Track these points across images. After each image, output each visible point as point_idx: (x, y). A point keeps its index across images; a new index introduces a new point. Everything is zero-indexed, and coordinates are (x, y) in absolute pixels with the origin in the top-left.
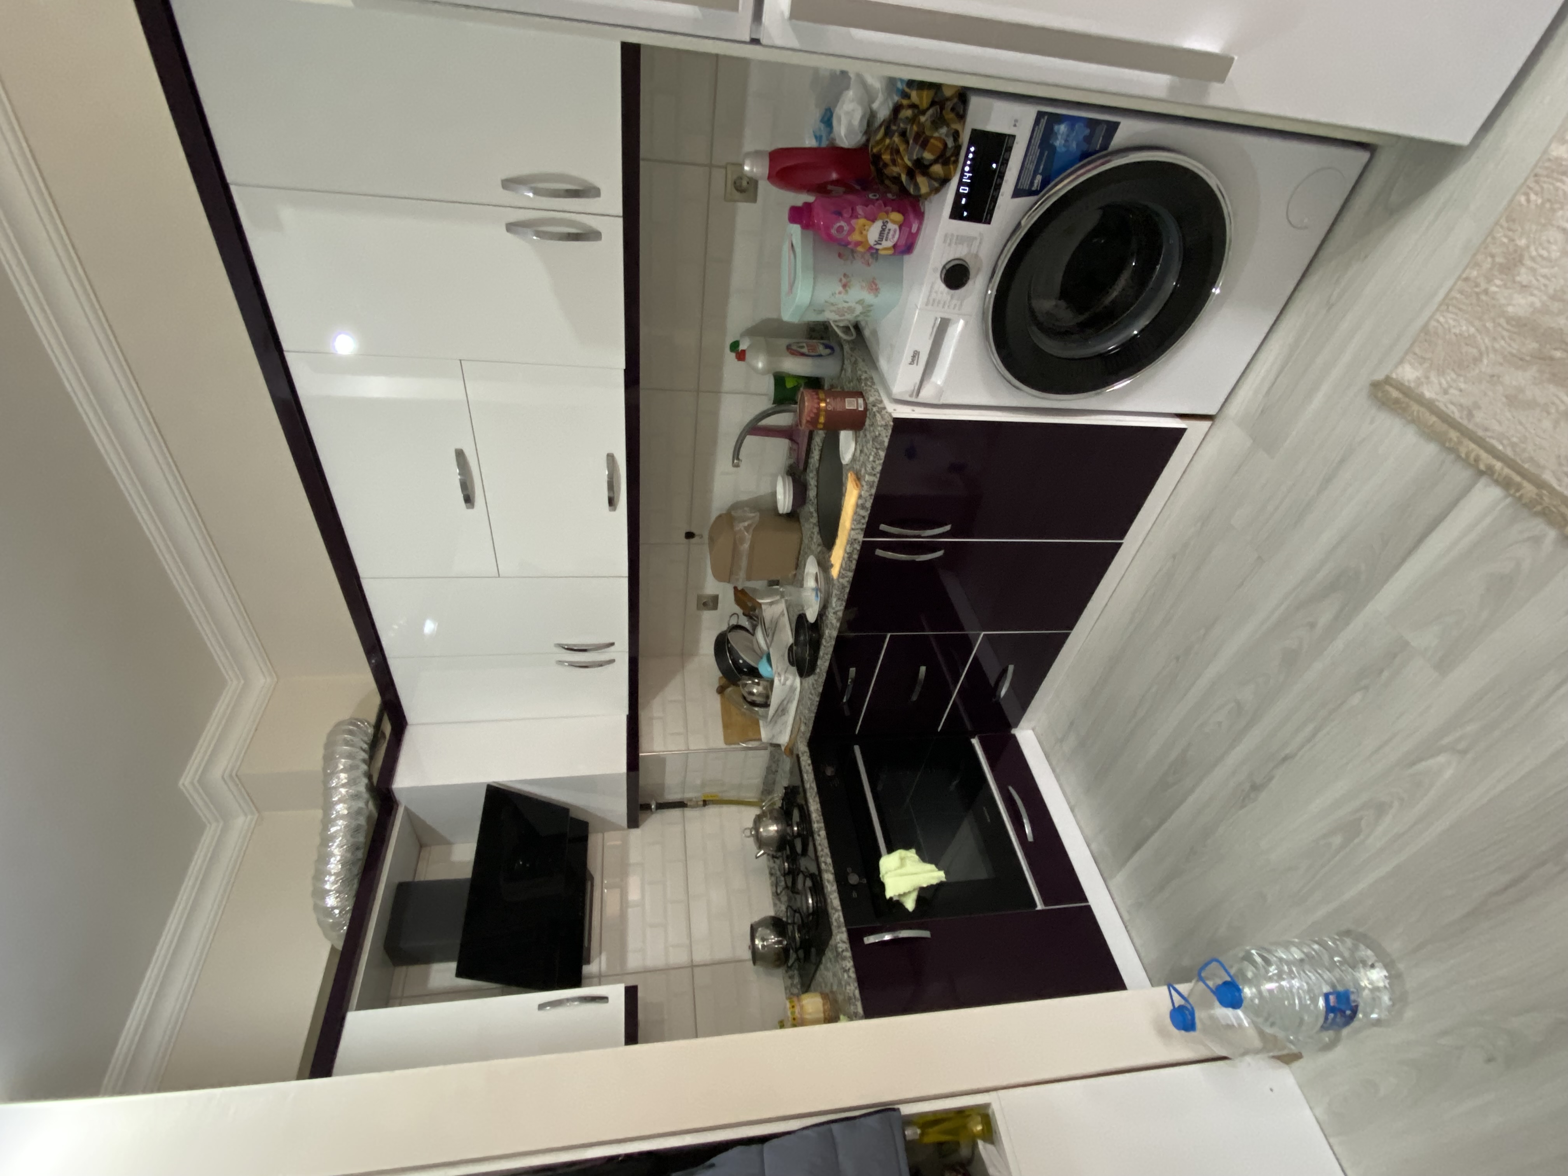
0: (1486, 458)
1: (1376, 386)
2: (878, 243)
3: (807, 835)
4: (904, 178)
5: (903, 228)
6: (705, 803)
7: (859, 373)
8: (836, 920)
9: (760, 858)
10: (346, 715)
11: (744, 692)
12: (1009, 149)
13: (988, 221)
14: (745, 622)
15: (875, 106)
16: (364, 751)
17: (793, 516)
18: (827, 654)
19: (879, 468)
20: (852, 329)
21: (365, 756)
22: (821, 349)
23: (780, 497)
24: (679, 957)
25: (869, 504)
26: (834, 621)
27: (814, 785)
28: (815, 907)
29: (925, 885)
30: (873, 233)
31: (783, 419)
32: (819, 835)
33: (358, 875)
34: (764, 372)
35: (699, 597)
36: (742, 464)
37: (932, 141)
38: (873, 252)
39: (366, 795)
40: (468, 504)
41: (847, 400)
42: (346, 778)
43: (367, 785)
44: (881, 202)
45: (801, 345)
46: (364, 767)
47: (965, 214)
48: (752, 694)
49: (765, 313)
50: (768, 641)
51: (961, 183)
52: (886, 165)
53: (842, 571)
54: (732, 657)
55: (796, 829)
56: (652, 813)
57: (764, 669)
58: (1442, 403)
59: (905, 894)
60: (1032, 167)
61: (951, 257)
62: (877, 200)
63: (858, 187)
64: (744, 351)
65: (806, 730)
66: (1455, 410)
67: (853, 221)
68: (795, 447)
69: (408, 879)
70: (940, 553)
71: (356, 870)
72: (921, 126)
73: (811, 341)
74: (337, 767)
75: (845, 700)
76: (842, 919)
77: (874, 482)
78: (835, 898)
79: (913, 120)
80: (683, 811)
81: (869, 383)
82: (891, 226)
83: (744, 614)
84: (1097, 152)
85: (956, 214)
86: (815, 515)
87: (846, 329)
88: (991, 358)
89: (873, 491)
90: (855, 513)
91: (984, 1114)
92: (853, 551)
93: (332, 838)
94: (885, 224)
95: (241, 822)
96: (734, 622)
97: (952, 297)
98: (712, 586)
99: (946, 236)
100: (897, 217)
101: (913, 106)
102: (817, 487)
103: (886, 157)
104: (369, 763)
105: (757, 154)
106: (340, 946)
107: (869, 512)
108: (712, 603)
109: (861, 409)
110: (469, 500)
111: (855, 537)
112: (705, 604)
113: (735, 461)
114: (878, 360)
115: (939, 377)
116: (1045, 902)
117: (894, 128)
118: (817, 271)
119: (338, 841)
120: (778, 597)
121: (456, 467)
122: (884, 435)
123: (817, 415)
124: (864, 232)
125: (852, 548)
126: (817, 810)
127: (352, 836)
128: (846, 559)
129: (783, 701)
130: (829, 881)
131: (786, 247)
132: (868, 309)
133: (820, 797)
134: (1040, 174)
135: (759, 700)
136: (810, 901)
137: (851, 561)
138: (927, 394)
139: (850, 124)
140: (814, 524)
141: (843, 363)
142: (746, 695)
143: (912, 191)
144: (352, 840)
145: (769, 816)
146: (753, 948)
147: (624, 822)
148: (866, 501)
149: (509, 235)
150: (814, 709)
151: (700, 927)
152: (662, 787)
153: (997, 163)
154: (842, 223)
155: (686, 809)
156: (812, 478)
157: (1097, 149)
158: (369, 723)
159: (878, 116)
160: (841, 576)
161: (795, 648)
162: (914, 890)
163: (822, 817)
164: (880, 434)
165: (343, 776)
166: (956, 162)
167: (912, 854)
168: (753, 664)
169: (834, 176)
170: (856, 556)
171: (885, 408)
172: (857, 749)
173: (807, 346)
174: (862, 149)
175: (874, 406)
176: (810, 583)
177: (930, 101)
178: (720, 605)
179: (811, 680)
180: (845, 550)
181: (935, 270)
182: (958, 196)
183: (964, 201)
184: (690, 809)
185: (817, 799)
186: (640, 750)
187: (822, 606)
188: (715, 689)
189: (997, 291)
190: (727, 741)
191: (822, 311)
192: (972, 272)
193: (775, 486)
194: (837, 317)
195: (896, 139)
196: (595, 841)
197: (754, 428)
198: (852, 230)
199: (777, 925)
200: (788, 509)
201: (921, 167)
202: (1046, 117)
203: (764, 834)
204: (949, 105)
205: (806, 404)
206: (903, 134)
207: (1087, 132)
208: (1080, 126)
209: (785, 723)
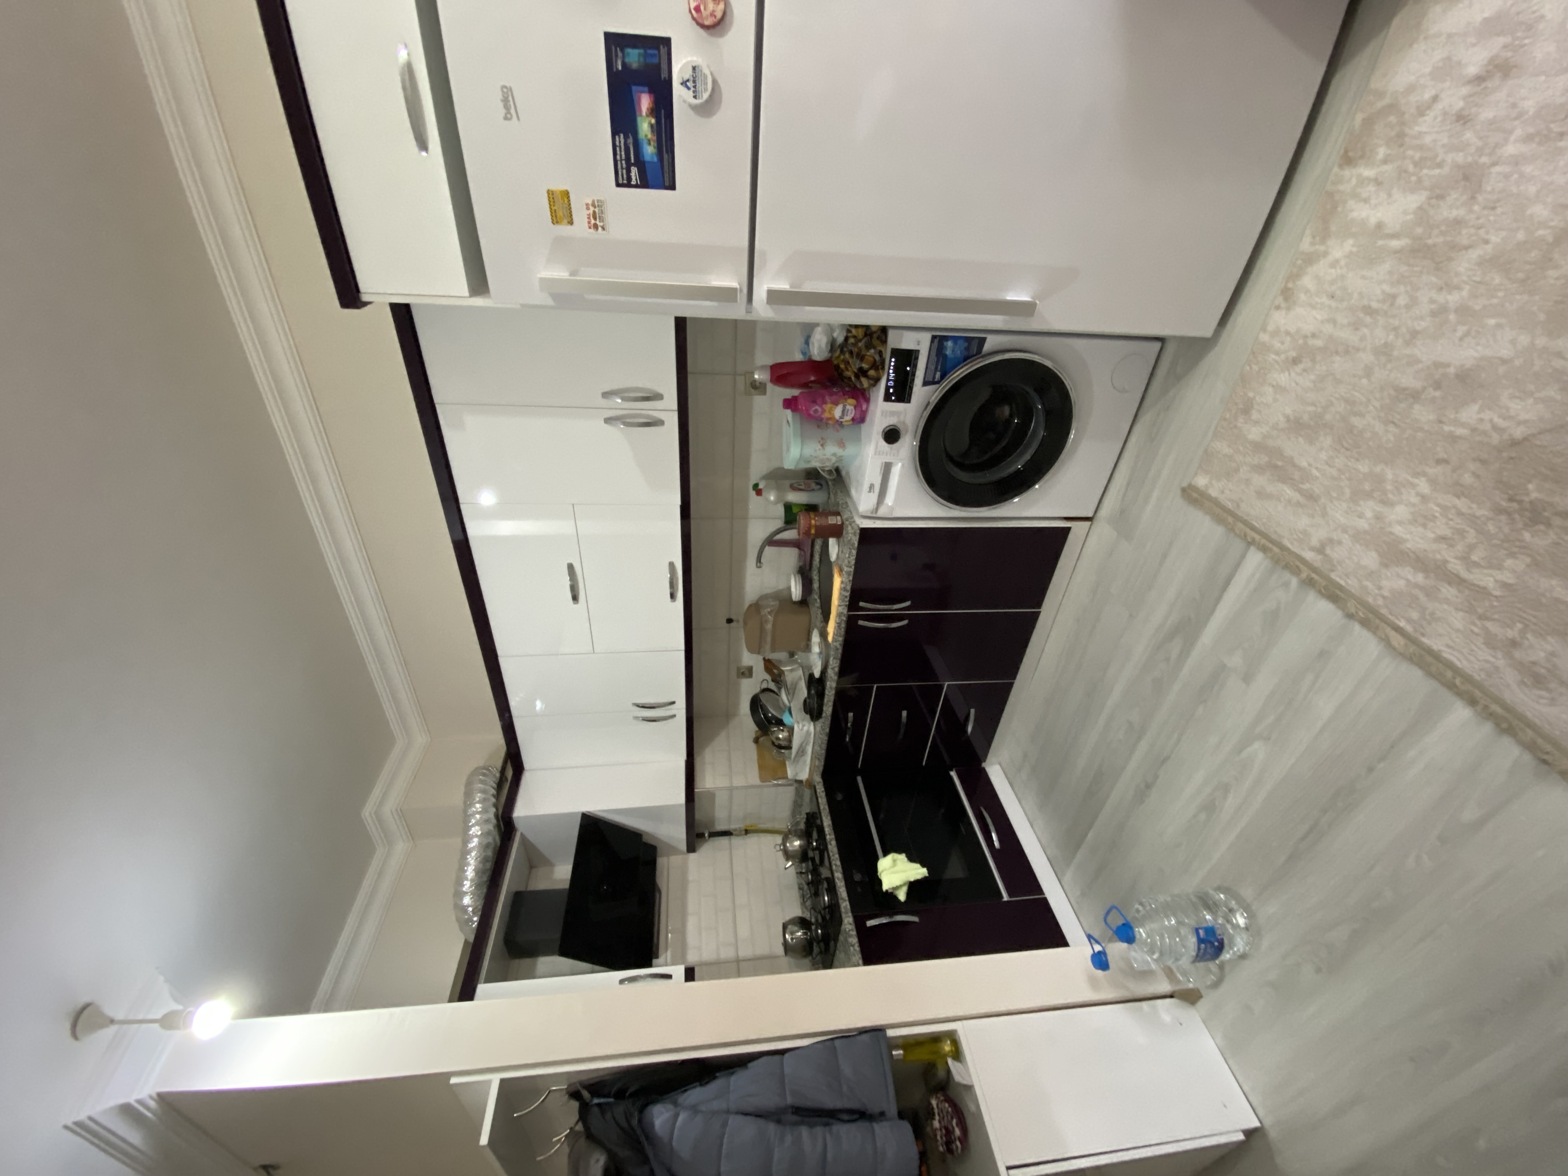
0: (1252, 534)
1: (1184, 490)
2: (841, 418)
3: (823, 848)
4: (853, 378)
5: (857, 408)
6: (747, 832)
7: (838, 500)
8: (844, 907)
9: (789, 869)
10: (481, 763)
11: (773, 738)
12: (917, 358)
13: (909, 401)
14: (772, 686)
15: (835, 335)
16: (494, 788)
17: (804, 602)
18: (830, 701)
19: (853, 562)
20: (834, 472)
21: (494, 792)
22: (813, 486)
23: (793, 589)
24: (731, 956)
25: (849, 588)
26: (833, 675)
27: (827, 807)
28: (830, 904)
29: (912, 880)
30: (837, 412)
31: (791, 534)
32: (831, 844)
33: (487, 882)
34: (776, 502)
35: (738, 669)
36: (764, 567)
37: (866, 357)
38: (840, 424)
39: (494, 821)
40: (575, 602)
41: (829, 517)
42: (480, 808)
43: (495, 813)
44: (841, 393)
45: (800, 484)
46: (493, 800)
47: (893, 398)
48: (778, 739)
49: (775, 464)
50: (789, 698)
51: (888, 380)
52: (842, 371)
53: (835, 637)
54: (763, 712)
55: (815, 844)
56: (707, 841)
57: (787, 719)
58: (1222, 499)
59: (897, 888)
60: (933, 368)
61: (887, 425)
62: (839, 392)
63: (828, 384)
64: (761, 490)
65: (820, 764)
66: (1230, 504)
67: (824, 406)
68: (802, 553)
69: (522, 889)
70: (905, 622)
71: (485, 878)
72: (860, 349)
73: (806, 480)
74: (474, 799)
75: (847, 740)
76: (849, 907)
77: (851, 571)
78: (844, 891)
79: (855, 345)
80: (730, 841)
81: (844, 506)
82: (848, 407)
83: (773, 681)
84: (974, 355)
85: (887, 398)
86: (818, 601)
87: (830, 472)
88: (922, 485)
89: (851, 578)
90: (840, 594)
91: (952, 1036)
92: (841, 621)
94: (844, 406)
95: (401, 847)
96: (764, 686)
97: (891, 449)
98: (748, 659)
99: (883, 412)
100: (852, 401)
101: (855, 337)
102: (819, 581)
103: (842, 366)
104: (496, 796)
105: (763, 367)
106: (471, 939)
107: (849, 593)
108: (748, 672)
109: (839, 523)
110: (575, 598)
111: (842, 611)
112: (743, 674)
113: (758, 564)
114: (850, 490)
115: (890, 499)
116: (1010, 895)
117: (845, 349)
118: (804, 437)
119: (473, 854)
120: (795, 666)
121: (568, 575)
122: (855, 539)
123: (809, 528)
124: (832, 412)
125: (840, 620)
126: (829, 825)
127: (484, 851)
128: (837, 628)
129: (802, 744)
130: (838, 879)
131: (785, 422)
132: (840, 459)
133: (831, 816)
134: (939, 371)
135: (783, 743)
136: (826, 898)
137: (841, 629)
138: (882, 512)
139: (820, 347)
140: (818, 607)
141: (829, 494)
142: (775, 741)
143: (859, 386)
144: (484, 854)
145: (793, 834)
146: (785, 943)
147: (683, 846)
148: (846, 585)
149: (606, 426)
150: (824, 746)
151: (744, 931)
152: (712, 822)
153: (910, 367)
154: (817, 407)
155: (732, 837)
156: (815, 575)
157: (974, 354)
158: (497, 769)
159: (838, 341)
160: (834, 640)
161: (808, 700)
162: (904, 884)
163: (833, 831)
164: (851, 539)
165: (478, 806)
166: (883, 368)
167: (902, 857)
168: (779, 716)
169: (812, 378)
170: (843, 625)
171: (854, 522)
172: (859, 779)
173: (804, 484)
174: (827, 362)
175: (847, 520)
176: (816, 649)
177: (863, 334)
178: (754, 675)
179: (819, 723)
180: (836, 621)
181: (878, 433)
182: (887, 388)
183: (891, 391)
184: (736, 837)
185: (829, 818)
186: (695, 787)
187: (823, 667)
188: (752, 740)
189: (921, 442)
190: (763, 779)
191: (809, 462)
192: (902, 432)
193: (789, 581)
194: (821, 465)
195: (847, 355)
196: (661, 862)
197: (771, 541)
198: (824, 411)
199: (803, 923)
200: (799, 598)
201: (862, 372)
202: (938, 338)
203: (790, 849)
204: (875, 336)
205: (802, 521)
206: (851, 353)
207: (966, 344)
208: (960, 342)
209: (805, 762)
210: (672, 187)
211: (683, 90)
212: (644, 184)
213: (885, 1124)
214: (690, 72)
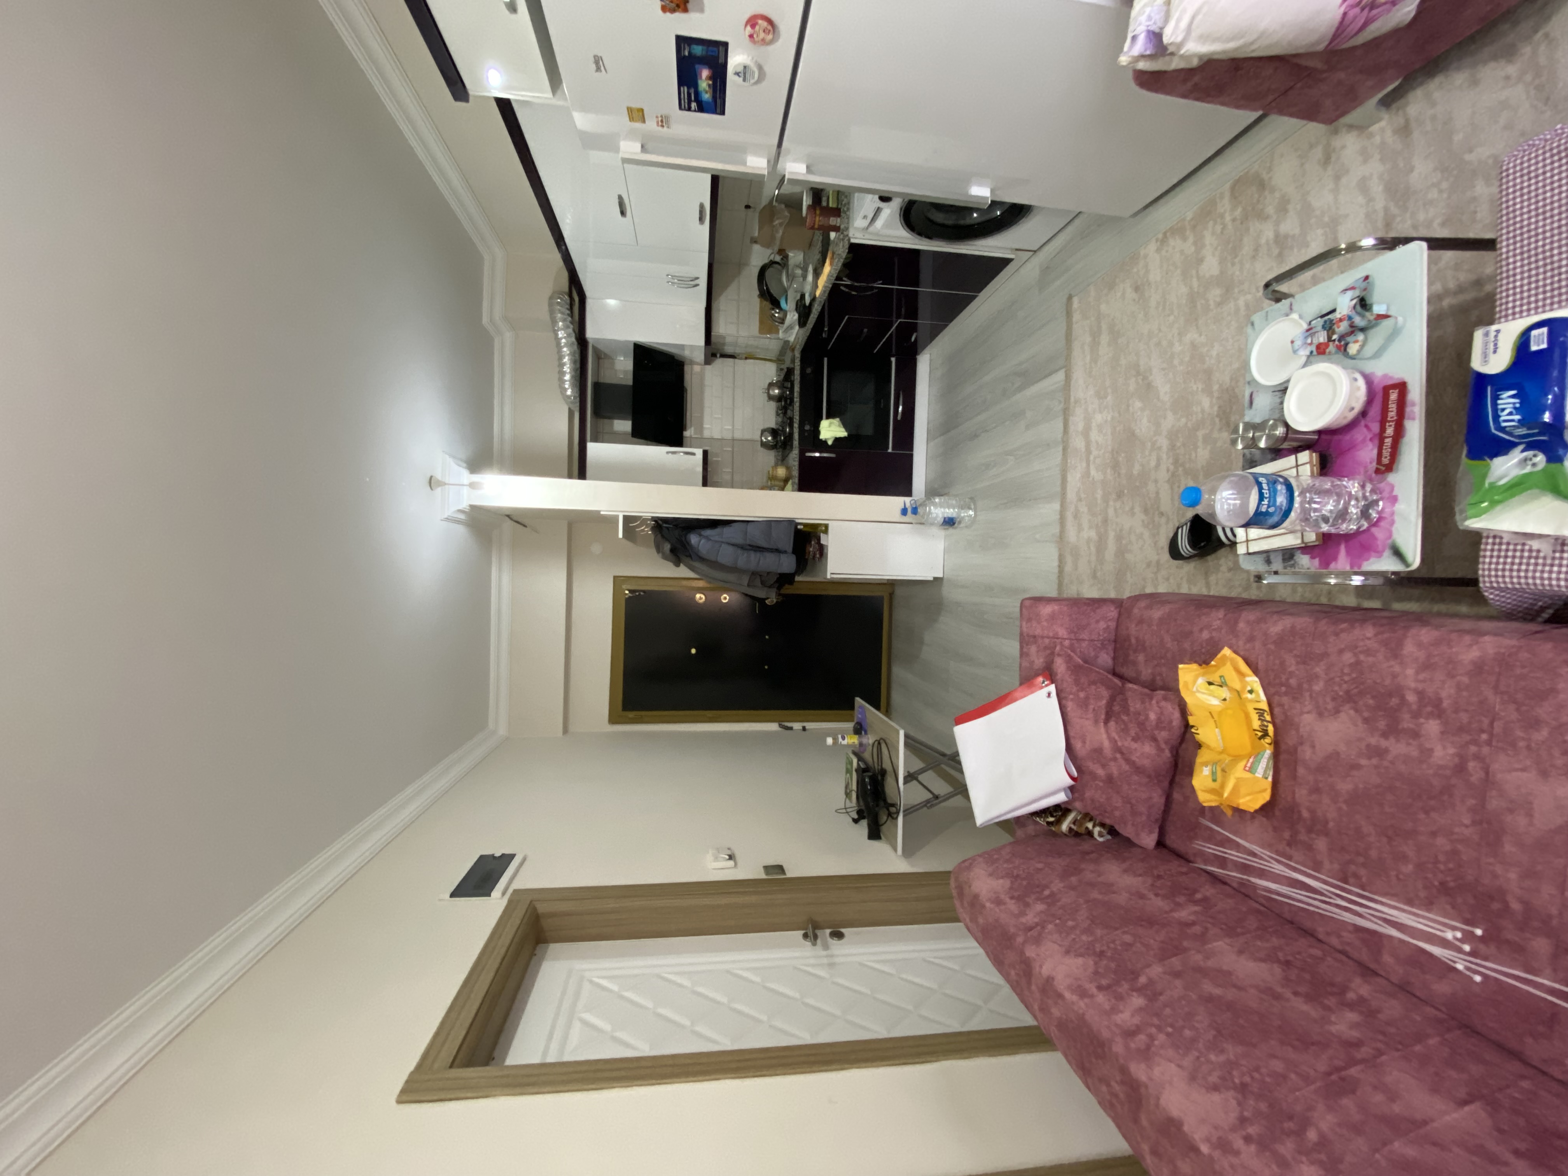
0: (1068, 362)
3: (791, 398)
6: (746, 358)
8: (796, 441)
10: (556, 288)
16: (568, 310)
18: (812, 322)
21: (568, 312)
24: (729, 437)
26: (818, 309)
28: (789, 432)
29: (837, 436)
39: (574, 338)
40: (622, 216)
42: (562, 325)
43: (573, 332)
48: (775, 315)
54: (766, 285)
55: (787, 395)
56: (718, 359)
57: (783, 304)
59: (828, 438)
69: (599, 382)
76: (798, 441)
78: (797, 432)
80: (734, 359)
93: (564, 364)
104: (571, 318)
109: (838, 225)
110: (623, 214)
115: (879, 223)
116: (893, 449)
121: (617, 201)
126: (798, 391)
129: (791, 325)
130: (796, 422)
133: (801, 377)
135: (779, 318)
136: (787, 427)
138: (868, 234)
145: (776, 382)
146: (762, 439)
147: (703, 362)
155: (736, 359)
161: (798, 308)
162: (832, 437)
163: (799, 387)
167: (836, 422)
168: (777, 297)
172: (824, 359)
176: (809, 281)
179: (803, 331)
184: (738, 360)
185: (799, 378)
190: (761, 333)
196: (687, 368)
199: (774, 432)
203: (772, 393)
209: (792, 333)
210: (723, 113)
211: (736, 77)
212: (701, 108)
213: (786, 555)
214: (742, 68)
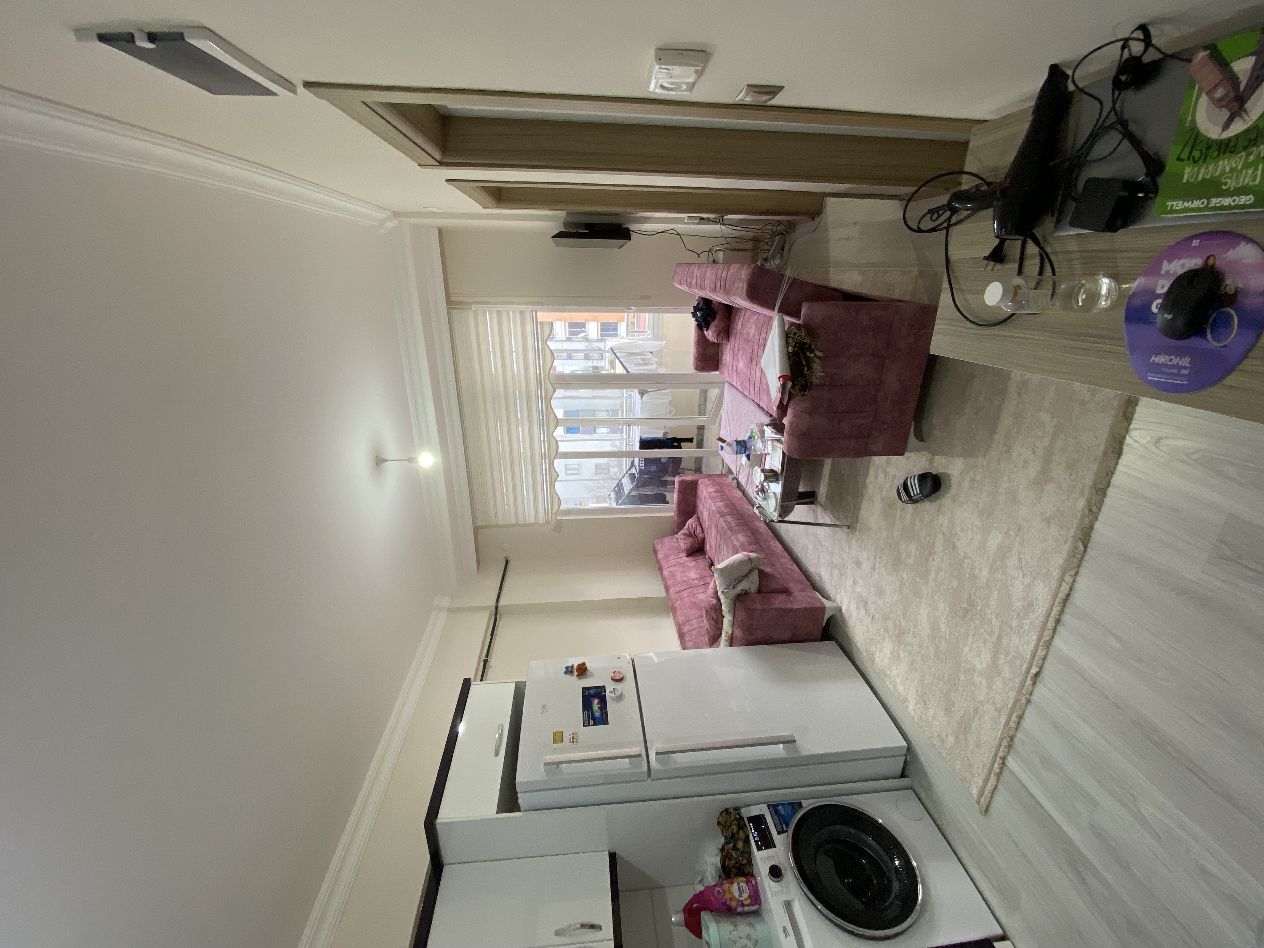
2: (740, 896)
5: (748, 883)
12: (765, 819)
13: (775, 847)
47: (763, 847)
51: (754, 837)
60: (778, 822)
61: (769, 870)
67: (723, 887)
85: (760, 849)
94: (738, 884)
97: (782, 886)
99: (763, 862)
124: (731, 892)
134: (782, 824)
153: (763, 825)
181: (766, 877)
182: (756, 842)
183: (760, 843)
192: (782, 868)
198: (725, 892)
202: (772, 806)
207: (791, 807)
208: (786, 806)
210: (606, 723)
212: (595, 724)
